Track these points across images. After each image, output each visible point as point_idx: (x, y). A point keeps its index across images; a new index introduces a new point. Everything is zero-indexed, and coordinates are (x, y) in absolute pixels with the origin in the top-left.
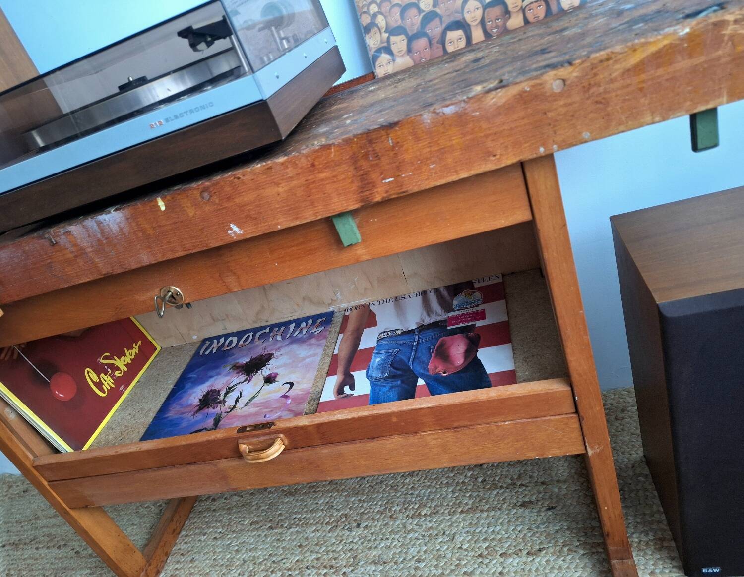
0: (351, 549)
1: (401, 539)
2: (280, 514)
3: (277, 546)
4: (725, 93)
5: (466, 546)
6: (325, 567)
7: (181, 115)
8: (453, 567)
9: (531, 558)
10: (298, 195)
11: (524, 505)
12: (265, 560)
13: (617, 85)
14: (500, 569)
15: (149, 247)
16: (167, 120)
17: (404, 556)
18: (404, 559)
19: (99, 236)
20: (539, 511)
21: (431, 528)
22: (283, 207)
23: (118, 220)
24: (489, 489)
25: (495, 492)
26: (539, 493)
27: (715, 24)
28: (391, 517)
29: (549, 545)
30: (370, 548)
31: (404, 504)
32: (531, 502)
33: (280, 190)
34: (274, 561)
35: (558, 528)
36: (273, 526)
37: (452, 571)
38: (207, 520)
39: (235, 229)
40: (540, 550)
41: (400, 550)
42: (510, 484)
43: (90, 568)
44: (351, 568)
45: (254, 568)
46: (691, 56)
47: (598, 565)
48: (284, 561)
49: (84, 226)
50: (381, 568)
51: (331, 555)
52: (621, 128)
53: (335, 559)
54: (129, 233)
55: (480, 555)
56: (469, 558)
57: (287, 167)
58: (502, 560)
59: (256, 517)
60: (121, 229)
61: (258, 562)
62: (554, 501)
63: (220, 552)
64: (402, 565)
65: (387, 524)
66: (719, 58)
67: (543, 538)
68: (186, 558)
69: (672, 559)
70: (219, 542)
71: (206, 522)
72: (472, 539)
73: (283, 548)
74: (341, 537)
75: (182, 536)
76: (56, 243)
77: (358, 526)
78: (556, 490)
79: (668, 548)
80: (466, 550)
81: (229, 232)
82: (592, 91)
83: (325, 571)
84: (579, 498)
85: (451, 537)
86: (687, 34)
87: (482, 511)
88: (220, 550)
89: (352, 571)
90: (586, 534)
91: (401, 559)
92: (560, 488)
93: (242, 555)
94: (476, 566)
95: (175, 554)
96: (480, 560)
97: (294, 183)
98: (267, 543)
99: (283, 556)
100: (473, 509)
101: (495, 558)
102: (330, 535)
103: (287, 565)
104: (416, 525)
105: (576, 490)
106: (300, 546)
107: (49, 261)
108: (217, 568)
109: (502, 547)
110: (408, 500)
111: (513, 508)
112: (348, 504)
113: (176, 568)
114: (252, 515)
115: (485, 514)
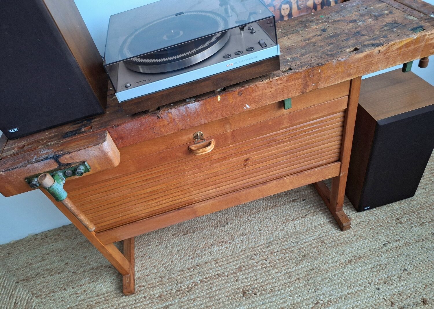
0: (228, 233)
1: (249, 224)
2: (186, 228)
3: (192, 241)
4: (420, 56)
5: (277, 221)
6: (220, 243)
7: (242, 61)
8: (275, 229)
9: (303, 219)
10: (278, 91)
11: (293, 201)
12: (189, 247)
13: (394, 53)
14: (293, 226)
15: (207, 116)
16: (235, 63)
17: (253, 230)
18: (254, 231)
19: (185, 113)
20: (300, 202)
21: (260, 217)
22: (271, 96)
23: (196, 106)
24: (277, 198)
25: (280, 199)
26: (298, 195)
27: (424, 35)
28: (240, 217)
29: (308, 213)
30: (237, 231)
31: (244, 211)
32: (295, 199)
33: (272, 90)
34: (194, 247)
35: (309, 206)
36: (185, 233)
37: (275, 230)
38: (147, 239)
39: (247, 106)
40: (306, 215)
41: (250, 228)
42: (285, 194)
43: (89, 277)
44: (232, 240)
45: (185, 252)
46: (415, 45)
47: (328, 216)
48: (199, 245)
49: (178, 110)
50: (245, 237)
51: (220, 238)
52: (390, 66)
53: (223, 239)
54: (200, 111)
55: (284, 222)
56: (280, 224)
57: (278, 81)
58: (293, 222)
59: (174, 232)
60: (196, 110)
61: (186, 249)
62: (304, 197)
63: (163, 250)
64: (254, 234)
65: (240, 220)
66: (421, 46)
67: (305, 211)
68: (145, 258)
69: (351, 208)
70: (160, 247)
71: (147, 240)
72: (278, 218)
73: (195, 241)
74: (221, 230)
75: (136, 249)
76: (161, 117)
77: (227, 224)
78: (304, 193)
79: (349, 205)
80: (277, 222)
81: (245, 108)
82: (386, 54)
83: (221, 244)
84: (313, 194)
85: (269, 218)
86: (416, 38)
87: (278, 207)
88: (163, 249)
89: (233, 241)
90: (320, 206)
91: (252, 232)
92: (305, 192)
93: (176, 249)
94: (284, 226)
95: (137, 257)
96: (284, 224)
97: (279, 87)
98: (186, 241)
99: (197, 244)
100: (274, 206)
101: (290, 222)
102: (215, 230)
103: (201, 246)
104: (253, 218)
105: (311, 192)
106: (203, 238)
107: (154, 126)
108: (166, 257)
109: (291, 218)
110: (245, 209)
111: (290, 203)
112: (218, 217)
113: (142, 263)
114: (171, 231)
115: (279, 208)
